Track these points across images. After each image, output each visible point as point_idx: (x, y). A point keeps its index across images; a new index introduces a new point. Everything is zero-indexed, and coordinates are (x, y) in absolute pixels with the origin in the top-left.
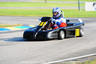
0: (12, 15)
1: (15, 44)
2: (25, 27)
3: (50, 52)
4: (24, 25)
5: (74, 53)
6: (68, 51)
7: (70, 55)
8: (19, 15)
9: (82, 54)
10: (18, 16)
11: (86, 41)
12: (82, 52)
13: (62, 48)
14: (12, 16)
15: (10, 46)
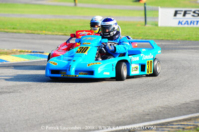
0: (6, 30)
1: (20, 92)
2: (37, 55)
3: (94, 109)
4: (33, 52)
5: (144, 113)
6: (132, 109)
7: (136, 118)
8: (21, 31)
9: (160, 115)
10: (19, 33)
11: (166, 90)
12: (161, 111)
13: (118, 102)
14: (7, 32)
15: (8, 94)
